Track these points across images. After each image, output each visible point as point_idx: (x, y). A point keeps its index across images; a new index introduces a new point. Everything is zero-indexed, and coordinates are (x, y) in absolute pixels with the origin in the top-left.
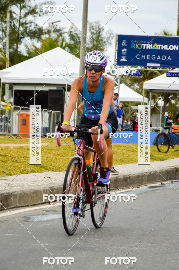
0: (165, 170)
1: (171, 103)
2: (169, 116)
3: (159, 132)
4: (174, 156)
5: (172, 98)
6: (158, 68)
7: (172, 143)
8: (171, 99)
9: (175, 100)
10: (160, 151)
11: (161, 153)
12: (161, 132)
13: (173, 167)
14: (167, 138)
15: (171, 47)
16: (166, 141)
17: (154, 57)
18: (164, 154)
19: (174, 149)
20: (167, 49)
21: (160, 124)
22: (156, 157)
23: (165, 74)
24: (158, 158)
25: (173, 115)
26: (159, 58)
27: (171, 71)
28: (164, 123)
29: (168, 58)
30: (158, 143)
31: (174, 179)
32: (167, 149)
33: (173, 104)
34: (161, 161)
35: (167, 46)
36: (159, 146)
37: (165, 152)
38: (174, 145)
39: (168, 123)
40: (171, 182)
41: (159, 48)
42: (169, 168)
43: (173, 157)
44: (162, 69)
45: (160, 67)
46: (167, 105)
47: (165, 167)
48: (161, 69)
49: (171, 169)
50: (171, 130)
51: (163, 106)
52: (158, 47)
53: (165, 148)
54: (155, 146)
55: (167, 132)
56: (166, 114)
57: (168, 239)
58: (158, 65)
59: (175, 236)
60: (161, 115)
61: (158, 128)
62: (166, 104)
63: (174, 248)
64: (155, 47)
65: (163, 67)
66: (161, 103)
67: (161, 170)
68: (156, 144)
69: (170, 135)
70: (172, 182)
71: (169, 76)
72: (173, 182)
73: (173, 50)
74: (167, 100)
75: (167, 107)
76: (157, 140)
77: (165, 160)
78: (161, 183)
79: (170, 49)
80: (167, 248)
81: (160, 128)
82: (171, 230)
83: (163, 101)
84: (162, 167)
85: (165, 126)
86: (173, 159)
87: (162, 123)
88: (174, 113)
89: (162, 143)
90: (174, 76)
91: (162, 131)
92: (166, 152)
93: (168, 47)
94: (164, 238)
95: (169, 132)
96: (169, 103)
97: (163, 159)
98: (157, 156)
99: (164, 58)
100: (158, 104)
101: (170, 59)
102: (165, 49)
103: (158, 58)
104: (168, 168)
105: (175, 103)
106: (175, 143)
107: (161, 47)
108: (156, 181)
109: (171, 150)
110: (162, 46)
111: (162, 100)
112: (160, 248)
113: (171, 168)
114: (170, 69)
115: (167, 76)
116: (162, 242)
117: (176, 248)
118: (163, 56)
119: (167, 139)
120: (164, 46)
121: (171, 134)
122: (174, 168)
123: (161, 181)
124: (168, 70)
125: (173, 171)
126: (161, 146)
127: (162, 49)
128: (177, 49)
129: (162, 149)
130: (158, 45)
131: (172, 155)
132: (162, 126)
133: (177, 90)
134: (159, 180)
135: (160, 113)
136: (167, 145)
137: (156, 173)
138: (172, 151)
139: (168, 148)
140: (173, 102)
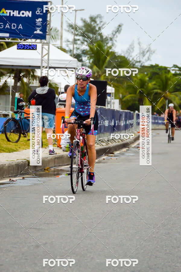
0: (15, 163)
1: (22, 82)
2: (21, 97)
3: (8, 117)
4: (26, 146)
5: (23, 76)
6: (6, 39)
7: (23, 131)
8: (23, 78)
9: (28, 78)
10: (8, 140)
11: (11, 143)
12: (10, 117)
13: (25, 159)
14: (18, 124)
15: (23, 14)
16: (17, 128)
17: (2, 26)
18: (14, 144)
19: (26, 138)
20: (18, 15)
21: (9, 107)
22: (4, 148)
23: (15, 47)
24: (6, 149)
25: (25, 96)
26: (8, 26)
27: (23, 42)
28: (15, 106)
29: (18, 27)
30: (7, 130)
31: (26, 174)
32: (18, 138)
33: (26, 83)
34: (10, 152)
35: (17, 11)
36: (8, 134)
37: (15, 141)
38: (27, 133)
39: (20, 106)
40: (21, 178)
41: (8, 15)
42: (20, 161)
43: (25, 148)
44: (12, 40)
45: (8, 38)
46: (19, 84)
47: (15, 160)
48: (10, 40)
49: (22, 163)
50: (24, 115)
51: (13, 85)
52: (7, 12)
53: (15, 136)
54: (3, 135)
55: (17, 117)
56: (17, 95)
57: (16, 248)
58: (6, 35)
59: (26, 243)
60: (11, 97)
61: (7, 112)
62: (17, 84)
63: (23, 258)
64: (3, 13)
65: (13, 38)
66: (11, 82)
67: (9, 164)
68: (4, 132)
69: (21, 121)
70: (23, 178)
71: (20, 49)
72: (25, 178)
73: (25, 17)
74: (18, 78)
75: (18, 86)
76: (5, 127)
77: (15, 151)
78: (10, 180)
79: (21, 15)
80: (15, 258)
81: (9, 113)
82: (20, 236)
83: (13, 79)
84: (11, 160)
85: (15, 110)
86: (25, 151)
87: (13, 106)
88: (27, 94)
89: (12, 131)
90: (26, 49)
91: (12, 116)
92: (17, 142)
93: (19, 14)
94: (12, 245)
95: (20, 117)
96: (20, 82)
97: (13, 150)
98: (5, 146)
99: (14, 26)
100: (8, 83)
101: (21, 27)
102: (15, 15)
103: (6, 27)
104: (18, 161)
105: (28, 82)
106: (27, 131)
107: (10, 13)
108: (4, 177)
109: (21, 139)
110: (12, 11)
111: (12, 77)
112: (6, 258)
113: (22, 161)
114: (21, 40)
115: (18, 49)
116: (9, 251)
117: (26, 258)
118: (13, 24)
119: (18, 126)
120: (13, 12)
121: (23, 119)
122: (26, 161)
123: (10, 177)
124: (19, 41)
125: (25, 164)
126: (10, 135)
127: (12, 15)
128: (30, 16)
129: (11, 138)
130: (7, 11)
131: (24, 145)
132: (12, 109)
133: (30, 66)
134: (7, 176)
135: (9, 94)
136: (18, 133)
137: (4, 167)
138: (24, 140)
139: (18, 136)
140: (25, 80)
